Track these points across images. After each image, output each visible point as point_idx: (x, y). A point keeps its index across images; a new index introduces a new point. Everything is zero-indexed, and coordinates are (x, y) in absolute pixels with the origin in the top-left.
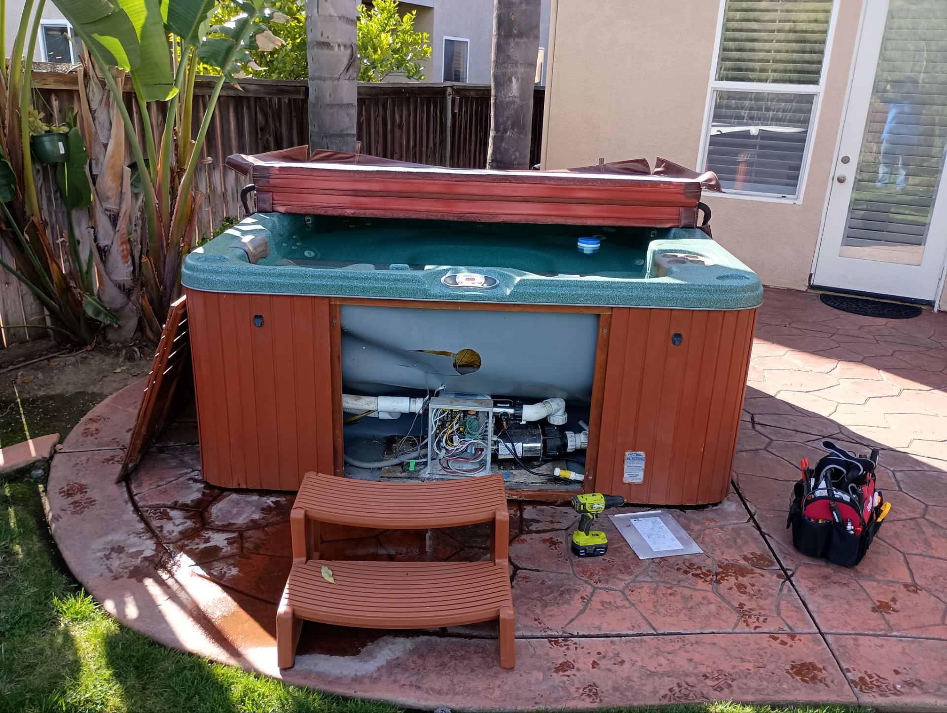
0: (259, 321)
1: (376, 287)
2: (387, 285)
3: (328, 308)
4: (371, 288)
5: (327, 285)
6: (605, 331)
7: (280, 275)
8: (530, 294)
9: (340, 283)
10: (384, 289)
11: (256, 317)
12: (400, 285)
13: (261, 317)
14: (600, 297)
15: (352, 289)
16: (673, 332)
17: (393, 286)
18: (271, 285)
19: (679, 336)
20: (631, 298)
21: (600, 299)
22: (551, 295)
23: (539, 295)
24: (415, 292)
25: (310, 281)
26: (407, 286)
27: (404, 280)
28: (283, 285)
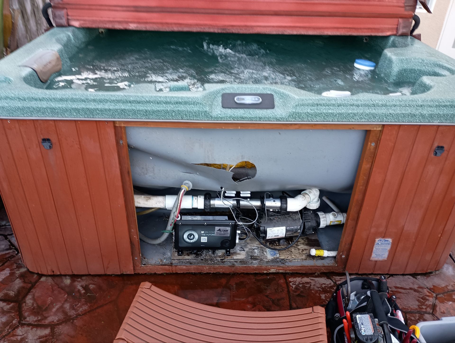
0: (47, 145)
1: (159, 111)
2: (169, 108)
3: (113, 131)
4: (154, 112)
5: (110, 110)
6: (373, 144)
7: (61, 100)
8: (308, 114)
9: (123, 107)
10: (167, 112)
11: (44, 140)
12: (182, 108)
13: (48, 140)
14: (374, 116)
15: (135, 112)
16: (436, 145)
17: (176, 109)
18: (53, 110)
19: (441, 148)
20: (404, 115)
21: (374, 117)
22: (328, 115)
23: (316, 115)
24: (197, 114)
25: (92, 106)
26: (189, 108)
27: (186, 103)
28: (66, 110)
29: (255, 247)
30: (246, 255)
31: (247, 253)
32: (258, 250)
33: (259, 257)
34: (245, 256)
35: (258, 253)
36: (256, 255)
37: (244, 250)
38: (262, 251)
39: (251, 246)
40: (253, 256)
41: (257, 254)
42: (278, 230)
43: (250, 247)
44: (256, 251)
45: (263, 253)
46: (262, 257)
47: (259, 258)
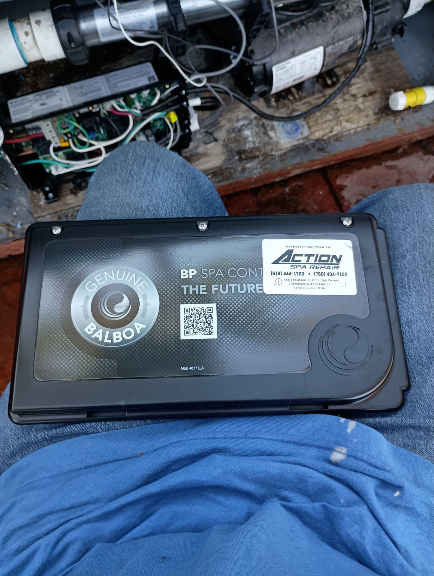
29: (241, 119)
30: (224, 153)
31: (225, 146)
32: (252, 128)
33: (258, 149)
34: (223, 157)
35: (255, 139)
36: (249, 146)
37: (216, 140)
38: (262, 130)
39: (229, 120)
40: (244, 151)
41: (254, 143)
42: (303, 63)
43: (228, 126)
44: (247, 133)
45: (266, 133)
46: (268, 148)
47: (260, 152)
